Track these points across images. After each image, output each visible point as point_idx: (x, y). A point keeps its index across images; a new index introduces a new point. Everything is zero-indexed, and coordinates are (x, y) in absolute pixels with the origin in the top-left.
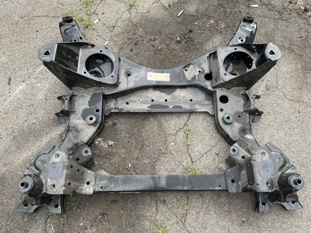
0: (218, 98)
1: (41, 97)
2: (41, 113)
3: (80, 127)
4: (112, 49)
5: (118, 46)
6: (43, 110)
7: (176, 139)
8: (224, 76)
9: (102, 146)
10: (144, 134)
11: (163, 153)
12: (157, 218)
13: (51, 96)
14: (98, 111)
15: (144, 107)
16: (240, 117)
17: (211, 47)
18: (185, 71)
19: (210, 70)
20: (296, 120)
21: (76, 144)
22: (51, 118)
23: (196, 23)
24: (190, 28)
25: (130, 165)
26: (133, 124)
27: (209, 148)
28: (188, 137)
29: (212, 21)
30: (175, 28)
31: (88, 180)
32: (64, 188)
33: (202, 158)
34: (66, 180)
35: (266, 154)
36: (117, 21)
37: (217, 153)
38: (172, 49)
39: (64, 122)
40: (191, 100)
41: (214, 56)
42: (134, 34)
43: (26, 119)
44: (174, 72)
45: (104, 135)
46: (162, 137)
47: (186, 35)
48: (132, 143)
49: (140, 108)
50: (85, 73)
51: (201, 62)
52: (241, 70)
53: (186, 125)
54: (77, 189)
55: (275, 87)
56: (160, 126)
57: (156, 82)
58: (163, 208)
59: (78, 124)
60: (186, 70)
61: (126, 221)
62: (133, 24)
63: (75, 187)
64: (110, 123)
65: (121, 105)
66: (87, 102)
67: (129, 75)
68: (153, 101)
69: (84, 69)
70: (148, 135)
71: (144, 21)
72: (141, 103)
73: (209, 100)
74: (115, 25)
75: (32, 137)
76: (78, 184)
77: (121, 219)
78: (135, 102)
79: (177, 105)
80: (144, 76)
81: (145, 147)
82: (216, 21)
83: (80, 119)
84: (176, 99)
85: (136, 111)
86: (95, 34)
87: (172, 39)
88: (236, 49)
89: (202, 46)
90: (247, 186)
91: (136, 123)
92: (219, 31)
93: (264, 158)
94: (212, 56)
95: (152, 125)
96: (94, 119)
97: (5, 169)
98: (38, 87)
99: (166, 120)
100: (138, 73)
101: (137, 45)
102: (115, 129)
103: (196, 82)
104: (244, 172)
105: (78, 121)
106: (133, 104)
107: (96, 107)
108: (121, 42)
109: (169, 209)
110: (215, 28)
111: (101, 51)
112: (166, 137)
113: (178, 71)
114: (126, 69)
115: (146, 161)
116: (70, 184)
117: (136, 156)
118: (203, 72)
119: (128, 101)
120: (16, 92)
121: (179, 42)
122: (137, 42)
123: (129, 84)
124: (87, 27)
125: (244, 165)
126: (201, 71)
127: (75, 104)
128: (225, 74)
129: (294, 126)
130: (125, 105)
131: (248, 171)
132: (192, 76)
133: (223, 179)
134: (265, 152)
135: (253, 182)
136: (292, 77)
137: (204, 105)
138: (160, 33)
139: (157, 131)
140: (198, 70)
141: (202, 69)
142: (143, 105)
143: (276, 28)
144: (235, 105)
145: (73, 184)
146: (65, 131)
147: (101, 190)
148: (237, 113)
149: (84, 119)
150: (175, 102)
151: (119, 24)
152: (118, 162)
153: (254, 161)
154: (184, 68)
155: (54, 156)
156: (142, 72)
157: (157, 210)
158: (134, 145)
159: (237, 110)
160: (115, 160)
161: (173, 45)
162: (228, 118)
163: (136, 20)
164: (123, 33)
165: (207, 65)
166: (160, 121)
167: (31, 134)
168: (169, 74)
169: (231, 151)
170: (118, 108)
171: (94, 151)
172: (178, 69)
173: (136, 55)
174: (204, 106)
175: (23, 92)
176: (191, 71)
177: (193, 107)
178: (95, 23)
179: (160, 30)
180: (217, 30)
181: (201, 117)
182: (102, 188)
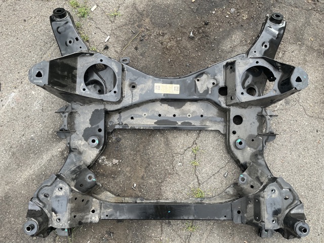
0: (232, 117)
1: (37, 108)
2: (38, 127)
3: (82, 149)
4: (114, 47)
5: (120, 42)
6: (41, 123)
7: (183, 159)
8: (241, 96)
9: (106, 165)
10: (150, 152)
11: (170, 174)
12: (162, 239)
13: (48, 106)
14: (100, 130)
15: (150, 123)
16: (253, 140)
17: (229, 46)
18: (197, 82)
19: (225, 83)
20: (312, 140)
21: (79, 167)
22: (50, 132)
23: (214, 12)
24: (205, 18)
25: (135, 185)
26: (139, 140)
27: (217, 169)
28: (196, 158)
29: (233, 10)
30: (187, 19)
31: (93, 208)
32: (69, 222)
33: (209, 180)
34: (71, 214)
35: (276, 191)
36: (119, 7)
37: (225, 176)
38: (184, 48)
39: (64, 137)
40: (202, 116)
41: (231, 68)
42: (139, 26)
43: (23, 133)
44: (184, 82)
45: (108, 153)
46: (168, 156)
47: (200, 28)
48: (137, 161)
49: (146, 123)
50: (84, 90)
51: (216, 72)
52: (261, 83)
53: (194, 143)
54: (83, 219)
55: (295, 100)
56: (167, 144)
57: (164, 95)
58: (167, 229)
59: (80, 146)
60: (198, 80)
61: (132, 241)
62: (138, 12)
63: (81, 217)
64: (114, 138)
65: (125, 119)
66: (88, 120)
67: (134, 87)
68: (160, 115)
69: (83, 85)
70: (154, 153)
71: (152, 8)
72: (147, 117)
73: (221, 117)
74: (116, 13)
75: (31, 153)
76: (83, 214)
77: (126, 238)
78: (140, 116)
79: (186, 121)
80: (151, 88)
81: (151, 165)
82: (237, 9)
83: (81, 140)
84: (185, 114)
85: (142, 128)
86: (94, 25)
87: (184, 33)
88: (257, 62)
89: (218, 44)
90: (252, 220)
91: (141, 139)
92: (240, 25)
93: (273, 196)
94: (229, 67)
95: (158, 142)
96: (97, 142)
97: (8, 187)
98: (33, 94)
99: (174, 137)
100: (143, 85)
101: (143, 42)
102: (120, 146)
103: (208, 97)
104: (251, 206)
105: (80, 142)
106: (138, 118)
107: (98, 126)
108: (123, 37)
109: (173, 230)
110: (235, 19)
111: (101, 60)
112: (173, 157)
113: (189, 82)
114: (130, 80)
115: (152, 181)
116: (75, 216)
117: (142, 174)
118: (217, 85)
119: (132, 116)
120: (9, 100)
121: (192, 38)
122: (143, 37)
123: (134, 99)
124: (83, 16)
125: (252, 199)
126: (215, 83)
127: (75, 122)
128: (242, 93)
129: (309, 147)
130: (130, 120)
131: (255, 206)
132: (205, 88)
133: (229, 210)
134: (275, 188)
135: (260, 218)
136: (316, 88)
137: (215, 122)
138: (170, 25)
139: (163, 149)
140: (212, 81)
141: (217, 81)
142: (149, 120)
143: (308, 23)
144: (249, 126)
145: (78, 215)
146: (66, 148)
147: (107, 218)
148: (250, 136)
149: (86, 140)
150: (185, 117)
151: (121, 12)
152: (123, 182)
153: (263, 197)
154: (196, 77)
155: (57, 189)
156: (148, 84)
157: (162, 231)
158: (140, 163)
159: (251, 133)
160: (120, 179)
161: (185, 43)
162: (241, 143)
163: (141, 6)
164: (126, 24)
165: (222, 77)
166: (167, 138)
167: (30, 150)
168: (178, 86)
169: (240, 180)
170: (122, 124)
171: (98, 170)
172: (189, 80)
173: (141, 55)
174: (215, 124)
175: (17, 101)
176: (204, 82)
177: (204, 124)
178: (92, 10)
179: (170, 22)
180: (238, 23)
181: (212, 134)
182: (107, 216)
